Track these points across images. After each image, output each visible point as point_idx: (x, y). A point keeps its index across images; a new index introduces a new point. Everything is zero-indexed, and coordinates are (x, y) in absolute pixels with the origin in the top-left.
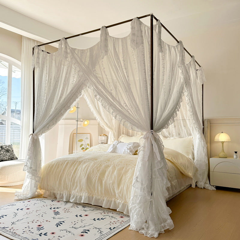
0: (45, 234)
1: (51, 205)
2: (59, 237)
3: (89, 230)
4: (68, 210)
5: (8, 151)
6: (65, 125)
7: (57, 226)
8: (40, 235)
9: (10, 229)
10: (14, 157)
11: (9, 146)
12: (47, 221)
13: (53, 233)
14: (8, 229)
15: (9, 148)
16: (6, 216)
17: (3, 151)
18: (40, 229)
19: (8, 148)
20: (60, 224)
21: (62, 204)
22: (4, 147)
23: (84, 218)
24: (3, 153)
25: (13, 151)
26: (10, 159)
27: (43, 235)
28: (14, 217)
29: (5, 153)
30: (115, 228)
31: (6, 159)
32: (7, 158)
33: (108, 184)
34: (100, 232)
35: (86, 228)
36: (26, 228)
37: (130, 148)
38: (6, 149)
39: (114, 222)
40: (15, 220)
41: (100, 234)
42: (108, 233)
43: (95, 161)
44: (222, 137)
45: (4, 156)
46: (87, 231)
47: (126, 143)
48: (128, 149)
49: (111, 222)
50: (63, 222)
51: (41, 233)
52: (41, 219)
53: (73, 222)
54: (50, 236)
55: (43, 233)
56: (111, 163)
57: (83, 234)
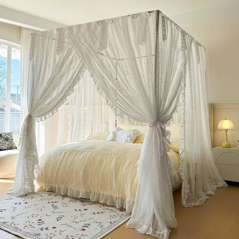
0: (47, 229)
1: (48, 199)
2: (61, 232)
3: (90, 224)
4: (67, 204)
5: (7, 139)
6: (65, 111)
7: (58, 221)
8: (42, 229)
9: (11, 224)
10: (13, 146)
11: (9, 134)
12: (47, 215)
13: (54, 228)
14: (8, 224)
15: (9, 136)
16: (5, 210)
17: (2, 139)
18: (40, 223)
19: (7, 136)
20: (60, 218)
21: (59, 198)
22: (4, 135)
23: (83, 212)
24: (2, 141)
25: (12, 139)
26: (9, 148)
27: (44, 230)
28: (13, 211)
29: (4, 141)
30: (115, 222)
31: (4, 148)
32: (6, 147)
33: (105, 176)
34: (100, 226)
35: (87, 222)
36: (27, 222)
37: (130, 136)
38: (5, 137)
39: (114, 215)
40: (14, 214)
41: (101, 228)
42: (109, 227)
43: (93, 150)
44: (225, 124)
45: (3, 145)
46: (88, 226)
47: (125, 130)
48: (128, 137)
49: (111, 216)
50: (63, 216)
51: (43, 228)
52: (41, 214)
53: (73, 217)
54: (51, 230)
55: (44, 228)
56: (109, 152)
57: (84, 228)
